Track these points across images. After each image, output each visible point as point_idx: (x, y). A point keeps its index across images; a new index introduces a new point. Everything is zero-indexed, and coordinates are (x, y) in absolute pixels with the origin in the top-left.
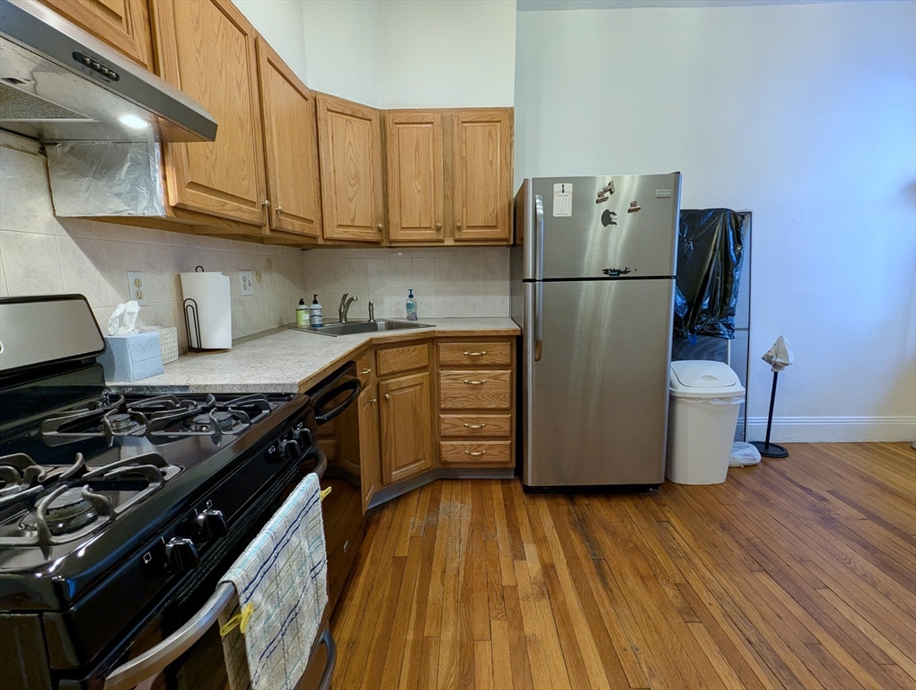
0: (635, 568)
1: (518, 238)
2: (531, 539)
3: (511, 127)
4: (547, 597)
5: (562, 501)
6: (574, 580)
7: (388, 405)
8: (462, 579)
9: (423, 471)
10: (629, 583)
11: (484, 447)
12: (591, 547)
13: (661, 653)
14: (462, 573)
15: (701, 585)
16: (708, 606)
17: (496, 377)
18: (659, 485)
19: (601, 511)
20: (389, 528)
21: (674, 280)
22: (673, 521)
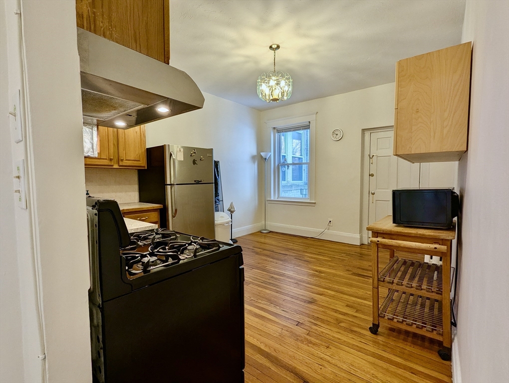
21: (214, 184)
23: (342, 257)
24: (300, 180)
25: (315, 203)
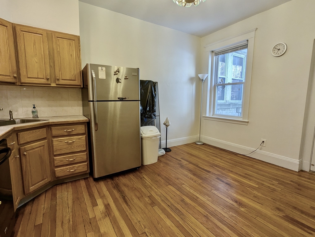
0: (136, 195)
1: (85, 85)
2: (99, 197)
3: (79, 43)
4: (108, 216)
5: (109, 180)
6: (117, 206)
7: (26, 158)
8: (71, 223)
9: (47, 183)
10: (134, 201)
11: (76, 167)
12: (121, 193)
13: (147, 220)
14: (71, 220)
15: (155, 194)
16: (157, 200)
17: (79, 139)
18: (140, 167)
19: (123, 180)
20: (30, 214)
21: (140, 102)
22: (145, 177)
23: (273, 185)
24: (238, 99)
25: (248, 122)
